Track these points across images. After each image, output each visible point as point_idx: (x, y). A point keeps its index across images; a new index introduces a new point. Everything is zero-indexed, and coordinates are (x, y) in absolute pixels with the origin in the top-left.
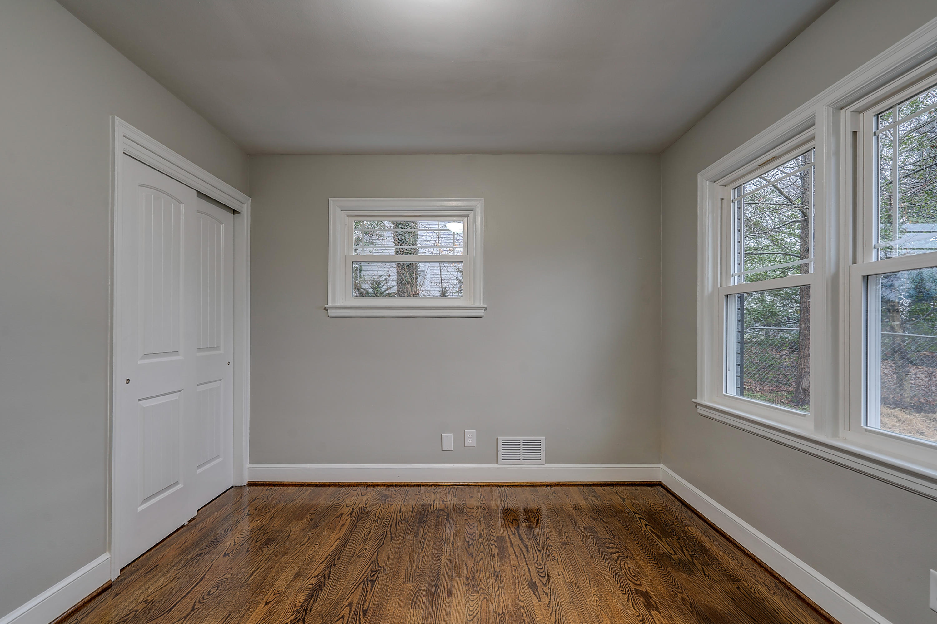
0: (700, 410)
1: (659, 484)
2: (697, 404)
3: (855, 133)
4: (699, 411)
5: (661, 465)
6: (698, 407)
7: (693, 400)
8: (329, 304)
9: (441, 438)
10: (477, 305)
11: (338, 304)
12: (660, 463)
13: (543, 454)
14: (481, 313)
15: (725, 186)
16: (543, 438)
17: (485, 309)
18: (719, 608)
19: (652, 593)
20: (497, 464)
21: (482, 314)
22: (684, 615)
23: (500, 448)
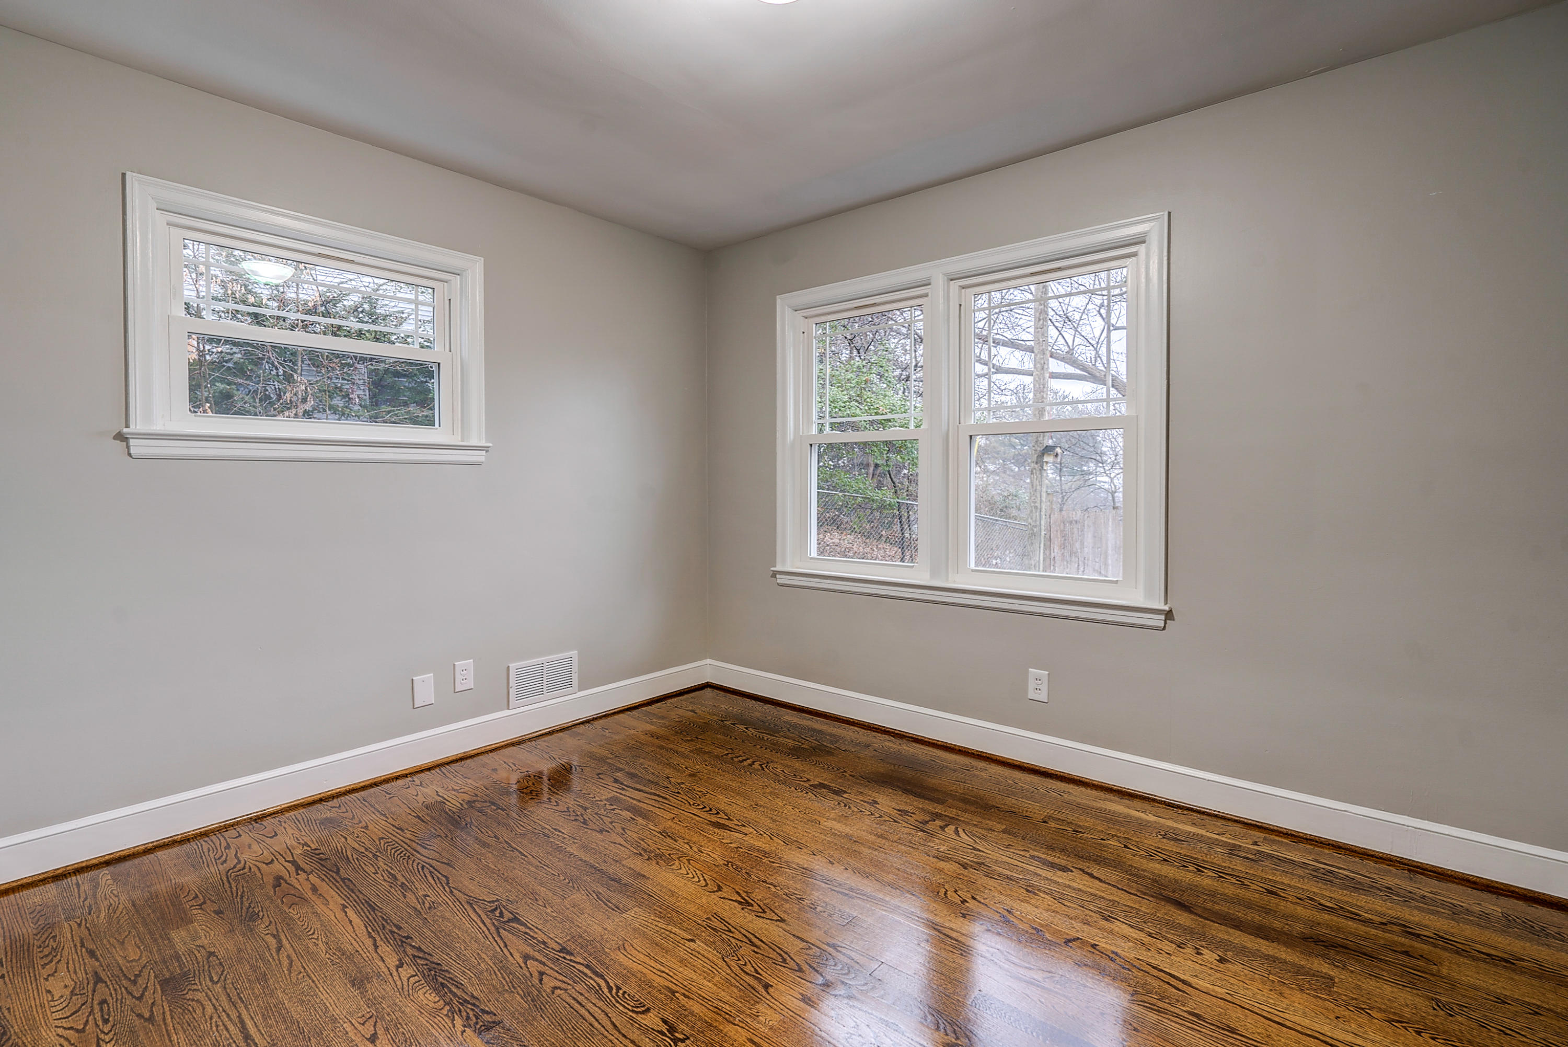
0: (781, 579)
1: (708, 685)
2: (774, 574)
3: (960, 305)
4: (779, 581)
5: (709, 661)
6: (778, 576)
7: (772, 569)
8: (132, 426)
9: (411, 688)
10: (474, 442)
11: (158, 427)
12: (706, 658)
13: (575, 677)
14: (480, 456)
15: (806, 318)
16: (574, 653)
17: (486, 449)
18: (882, 770)
19: (826, 782)
20: (508, 709)
21: (482, 459)
22: (866, 786)
23: (512, 683)
